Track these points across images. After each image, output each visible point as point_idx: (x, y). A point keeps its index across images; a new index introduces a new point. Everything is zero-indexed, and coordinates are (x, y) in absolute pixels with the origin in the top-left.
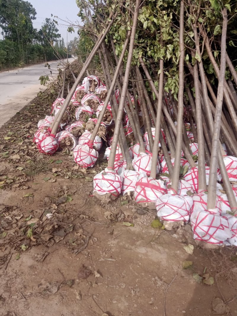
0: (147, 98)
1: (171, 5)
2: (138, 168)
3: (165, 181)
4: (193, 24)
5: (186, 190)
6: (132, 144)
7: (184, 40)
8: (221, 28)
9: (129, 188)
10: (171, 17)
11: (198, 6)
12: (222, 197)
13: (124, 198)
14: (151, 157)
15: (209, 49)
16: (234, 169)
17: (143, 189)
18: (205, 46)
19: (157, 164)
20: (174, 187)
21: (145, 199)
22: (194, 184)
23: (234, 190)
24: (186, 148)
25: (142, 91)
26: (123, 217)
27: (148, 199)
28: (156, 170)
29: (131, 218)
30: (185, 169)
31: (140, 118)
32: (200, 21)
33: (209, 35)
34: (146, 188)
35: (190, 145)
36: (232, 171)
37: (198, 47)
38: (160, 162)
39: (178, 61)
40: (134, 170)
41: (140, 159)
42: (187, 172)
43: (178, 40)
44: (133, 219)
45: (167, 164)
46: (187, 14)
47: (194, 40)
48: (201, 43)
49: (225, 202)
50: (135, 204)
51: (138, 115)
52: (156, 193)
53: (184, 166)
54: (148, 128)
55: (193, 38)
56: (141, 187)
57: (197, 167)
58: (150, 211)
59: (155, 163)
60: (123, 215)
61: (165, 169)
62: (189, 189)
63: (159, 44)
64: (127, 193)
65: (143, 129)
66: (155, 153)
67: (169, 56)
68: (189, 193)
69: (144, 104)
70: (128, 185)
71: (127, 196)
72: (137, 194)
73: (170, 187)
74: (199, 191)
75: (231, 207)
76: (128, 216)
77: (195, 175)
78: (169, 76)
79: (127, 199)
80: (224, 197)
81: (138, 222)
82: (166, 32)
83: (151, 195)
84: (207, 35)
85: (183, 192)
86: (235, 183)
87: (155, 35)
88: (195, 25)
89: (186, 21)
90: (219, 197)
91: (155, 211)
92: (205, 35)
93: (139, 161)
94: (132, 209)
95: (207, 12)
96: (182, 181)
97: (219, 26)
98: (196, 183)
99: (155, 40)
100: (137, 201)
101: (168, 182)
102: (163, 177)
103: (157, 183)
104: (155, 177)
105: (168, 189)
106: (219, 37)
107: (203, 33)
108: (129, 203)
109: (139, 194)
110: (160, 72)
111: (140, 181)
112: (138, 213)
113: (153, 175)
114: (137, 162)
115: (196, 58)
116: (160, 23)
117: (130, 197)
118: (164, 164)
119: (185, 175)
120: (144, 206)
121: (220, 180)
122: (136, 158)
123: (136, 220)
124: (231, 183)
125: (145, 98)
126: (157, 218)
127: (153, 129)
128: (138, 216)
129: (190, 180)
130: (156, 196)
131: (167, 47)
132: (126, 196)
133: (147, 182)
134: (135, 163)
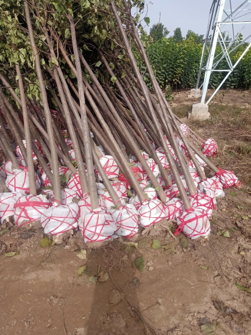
0: (10, 107)
1: (14, 4)
2: (14, 188)
3: (48, 195)
4: (42, 27)
5: (71, 198)
6: (4, 162)
7: (36, 44)
8: (70, 31)
9: (6, 213)
10: (16, 18)
11: (43, 8)
12: (104, 195)
13: (2, 226)
14: (27, 173)
15: (64, 53)
16: (111, 167)
17: (24, 210)
18: (59, 49)
19: (36, 179)
20: (57, 198)
21: (28, 220)
22: (79, 190)
23: (115, 186)
24: (64, 156)
25: (2, 100)
26: (5, 248)
27: (30, 219)
28: (36, 185)
29: (14, 246)
30: (67, 177)
31: (8, 131)
32: (49, 24)
33: (62, 37)
34: (26, 208)
35: (70, 152)
36: (110, 169)
37: (52, 51)
38: (40, 176)
39: (34, 65)
40: (10, 191)
41: (15, 178)
42: (70, 179)
43: (29, 43)
44: (18, 246)
45: (47, 176)
46: (34, 16)
47: (47, 44)
48: (55, 47)
49: (108, 199)
50: (19, 229)
51: (5, 128)
52: (38, 210)
53: (66, 174)
54: (18, 141)
55: (46, 41)
56: (20, 208)
57: (78, 172)
58: (36, 231)
59: (32, 178)
60: (4, 246)
61: (47, 182)
62: (74, 196)
63: (11, 48)
64: (5, 220)
65: (13, 143)
66: (31, 168)
67: (23, 61)
68: (75, 201)
69: (8, 115)
70: (5, 210)
71: (7, 224)
72: (18, 217)
73: (53, 200)
74: (84, 195)
75: (114, 202)
76: (11, 245)
77: (77, 180)
78: (30, 82)
79: (7, 226)
80: (107, 194)
81: (24, 248)
82: (14, 34)
83: (33, 213)
84: (60, 39)
85: (69, 201)
86: (115, 179)
87: (5, 38)
88: (44, 28)
89: (35, 23)
90: (103, 195)
91: (42, 229)
92: (57, 39)
93: (14, 180)
94: (15, 235)
95: (54, 15)
96: (66, 190)
97: (68, 29)
98: (80, 188)
99: (6, 43)
100: (19, 224)
101: (52, 194)
102: (45, 191)
103: (38, 199)
104: (35, 193)
105: (52, 202)
106: (70, 40)
107: (55, 36)
108: (9, 230)
109: (20, 216)
110: (18, 77)
111: (18, 202)
112: (22, 238)
113: (33, 191)
114: (10, 182)
115: (53, 62)
116: (5, 24)
117: (11, 223)
118: (44, 176)
119: (68, 183)
120: (28, 228)
121: (101, 180)
122: (10, 178)
123: (22, 246)
124: (112, 180)
125: (7, 108)
126: (45, 236)
127: (24, 142)
128: (23, 240)
129: (74, 186)
130: (39, 214)
131: (19, 51)
132: (5, 223)
133: (26, 201)
134: (9, 184)
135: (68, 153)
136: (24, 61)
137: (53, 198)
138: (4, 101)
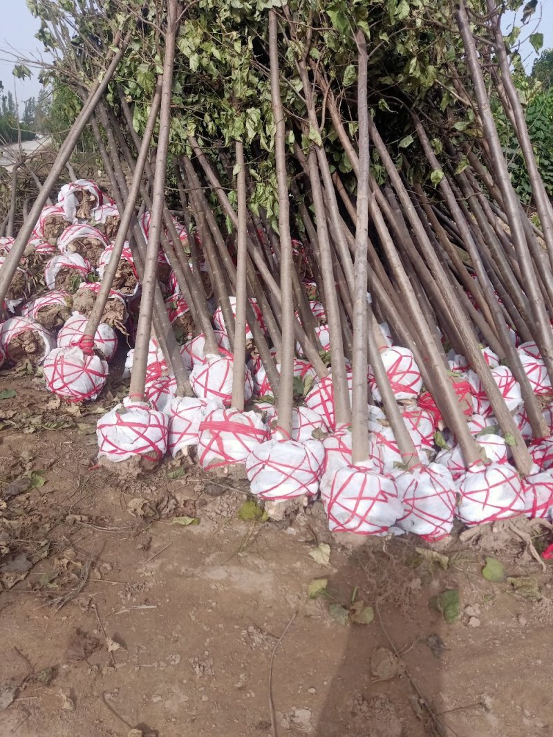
0: (215, 229)
1: (249, 18)
2: (203, 390)
3: (265, 414)
4: (299, 62)
5: (310, 428)
6: (190, 337)
7: (283, 98)
8: (356, 69)
9: (185, 437)
10: (250, 46)
11: (306, 22)
12: (383, 434)
13: (174, 463)
14: (231, 363)
15: (336, 117)
16: (405, 373)
17: (217, 437)
18: (327, 110)
19: (245, 378)
20: (284, 423)
21: (222, 458)
22: (327, 414)
23: (407, 417)
24: (306, 338)
25: (202, 213)
26: (174, 507)
27: (227, 457)
28: (245, 391)
29: (192, 507)
30: (307, 382)
31: (204, 276)
32: (313, 55)
33: (336, 85)
34: (223, 434)
35: (317, 330)
36: (401, 379)
37: (312, 114)
38: (254, 372)
39: (272, 144)
40: (195, 396)
41: (207, 370)
42: (311, 388)
43: (268, 96)
44: (197, 507)
45: (267, 375)
46: (285, 40)
47: (304, 98)
48: (318, 105)
49: (389, 444)
50: (202, 474)
51: (199, 269)
52: (244, 442)
53: (304, 377)
54: (222, 297)
55: (302, 92)
56: (211, 432)
57: (330, 376)
58: (235, 485)
59: (240, 375)
60: (173, 501)
61: (265, 387)
62: (317, 425)
63: (230, 107)
64: (180, 451)
65: (212, 300)
66: (240, 354)
67: (251, 134)
68: (318, 435)
69: (209, 245)
70: (182, 431)
71: (183, 459)
72: (204, 448)
73: (275, 426)
74: (338, 426)
75: (403, 452)
76: (185, 501)
77: (327, 393)
78: (259, 178)
79: (181, 464)
80: (388, 434)
81: (208, 514)
82: (242, 78)
83: (234, 447)
84: (331, 86)
85: (305, 434)
86: (409, 402)
87: (221, 86)
88: (302, 64)
89: (284, 54)
90: (378, 435)
91: (247, 482)
92: (325, 86)
93: (205, 373)
94: (194, 484)
95: (326, 36)
96: (302, 409)
97: (352, 66)
98: (330, 410)
99: (222, 96)
100: (205, 465)
101: (273, 414)
102: (260, 406)
103: (246, 419)
104: (241, 407)
105: (272, 431)
106: (353, 90)
107: (323, 81)
108: (186, 473)
109: (208, 448)
110: (238, 169)
111: (208, 420)
112: (208, 493)
113: (238, 402)
114: (199, 377)
115: (311, 137)
116: (228, 58)
117: (189, 459)
118: (261, 375)
119: (308, 396)
120: (220, 475)
121: (379, 399)
122: (198, 368)
123: (205, 509)
124: (402, 404)
125: (209, 228)
126: (251, 497)
127: (233, 300)
128: (208, 498)
129: (319, 405)
130: (245, 450)
131: (247, 114)
132: (179, 457)
133: (223, 419)
134: (196, 380)
135: (313, 331)
136: (254, 134)
137: (275, 422)
138: (205, 215)
